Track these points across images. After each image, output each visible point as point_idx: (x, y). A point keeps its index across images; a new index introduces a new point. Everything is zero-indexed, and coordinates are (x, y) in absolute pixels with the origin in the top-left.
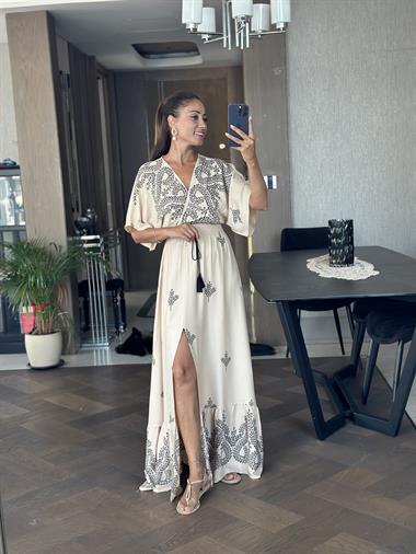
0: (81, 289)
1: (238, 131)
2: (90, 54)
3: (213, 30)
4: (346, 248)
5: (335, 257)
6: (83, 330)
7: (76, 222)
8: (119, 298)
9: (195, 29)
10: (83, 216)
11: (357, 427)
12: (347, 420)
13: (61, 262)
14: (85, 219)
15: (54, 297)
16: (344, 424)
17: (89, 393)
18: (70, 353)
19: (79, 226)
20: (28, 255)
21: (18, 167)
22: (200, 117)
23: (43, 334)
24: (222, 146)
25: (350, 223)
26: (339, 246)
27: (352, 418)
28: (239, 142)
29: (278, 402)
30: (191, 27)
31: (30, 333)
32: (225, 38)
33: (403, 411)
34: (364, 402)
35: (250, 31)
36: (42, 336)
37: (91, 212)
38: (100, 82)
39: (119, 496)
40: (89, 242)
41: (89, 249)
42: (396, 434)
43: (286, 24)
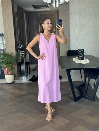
0: (19, 64)
1: (59, 26)
2: (22, 7)
3: (51, 3)
4: (83, 56)
5: (80, 58)
6: (20, 74)
7: (18, 48)
8: (28, 66)
9: (46, 2)
10: (20, 47)
11: (84, 99)
12: (82, 97)
13: (14, 58)
14: (20, 48)
15: (12, 66)
16: (81, 98)
17: (20, 89)
18: (16, 79)
19: (19, 49)
20: (6, 56)
21: (4, 35)
22: (49, 23)
23: (9, 75)
24: (54, 30)
25: (84, 50)
26: (81, 55)
27: (83, 96)
28: (59, 29)
29: (65, 92)
30: (45, 2)
31: (6, 75)
32: (53, 4)
33: (95, 95)
34: (86, 93)
35: (60, 3)
36: (9, 76)
37: (22, 46)
38: (25, 14)
39: (26, 115)
40: (21, 53)
41: (21, 55)
42: (93, 101)
43: (68, 1)
